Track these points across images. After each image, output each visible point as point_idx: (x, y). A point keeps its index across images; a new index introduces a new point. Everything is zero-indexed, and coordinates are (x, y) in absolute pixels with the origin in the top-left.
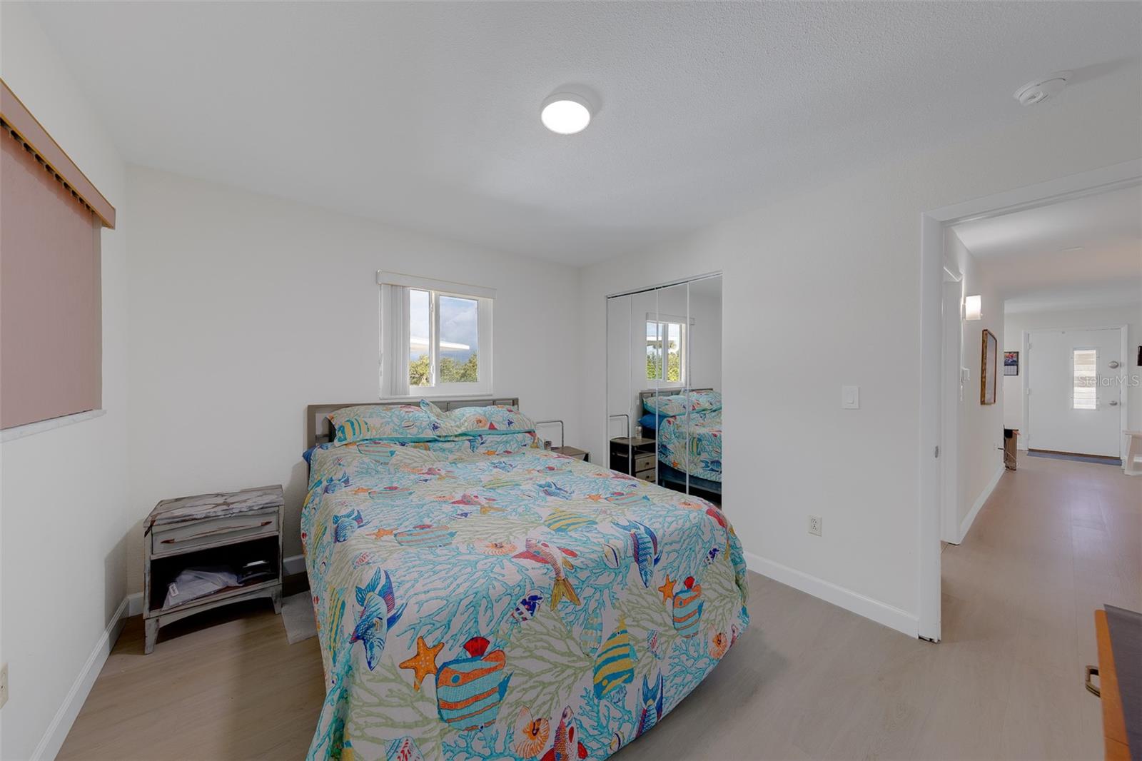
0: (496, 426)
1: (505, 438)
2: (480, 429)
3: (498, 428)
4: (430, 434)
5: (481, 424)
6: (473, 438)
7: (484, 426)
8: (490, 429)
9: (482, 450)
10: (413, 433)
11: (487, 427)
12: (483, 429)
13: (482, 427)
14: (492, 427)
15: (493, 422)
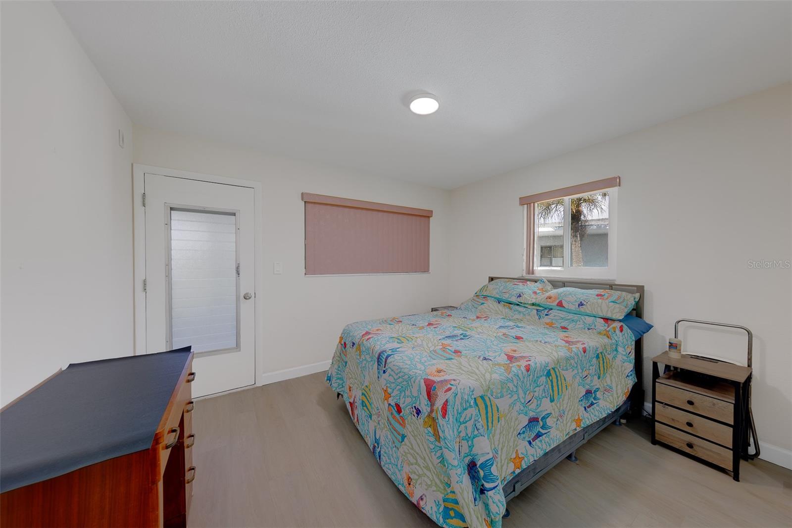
0: (564, 304)
1: (571, 316)
2: (548, 304)
3: (567, 307)
4: (514, 299)
5: (549, 300)
6: (541, 309)
7: (552, 302)
8: (557, 305)
9: (546, 320)
10: (505, 297)
11: (555, 303)
12: (551, 304)
13: (550, 302)
14: (560, 304)
15: (563, 301)
